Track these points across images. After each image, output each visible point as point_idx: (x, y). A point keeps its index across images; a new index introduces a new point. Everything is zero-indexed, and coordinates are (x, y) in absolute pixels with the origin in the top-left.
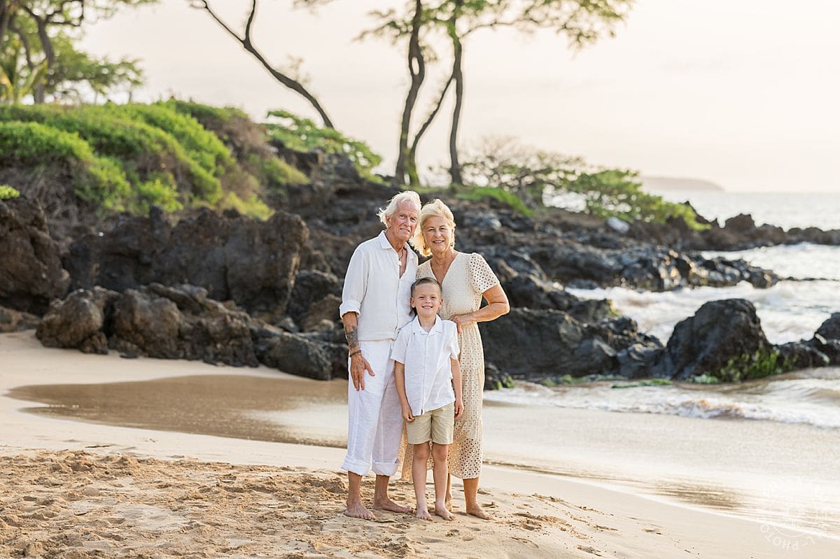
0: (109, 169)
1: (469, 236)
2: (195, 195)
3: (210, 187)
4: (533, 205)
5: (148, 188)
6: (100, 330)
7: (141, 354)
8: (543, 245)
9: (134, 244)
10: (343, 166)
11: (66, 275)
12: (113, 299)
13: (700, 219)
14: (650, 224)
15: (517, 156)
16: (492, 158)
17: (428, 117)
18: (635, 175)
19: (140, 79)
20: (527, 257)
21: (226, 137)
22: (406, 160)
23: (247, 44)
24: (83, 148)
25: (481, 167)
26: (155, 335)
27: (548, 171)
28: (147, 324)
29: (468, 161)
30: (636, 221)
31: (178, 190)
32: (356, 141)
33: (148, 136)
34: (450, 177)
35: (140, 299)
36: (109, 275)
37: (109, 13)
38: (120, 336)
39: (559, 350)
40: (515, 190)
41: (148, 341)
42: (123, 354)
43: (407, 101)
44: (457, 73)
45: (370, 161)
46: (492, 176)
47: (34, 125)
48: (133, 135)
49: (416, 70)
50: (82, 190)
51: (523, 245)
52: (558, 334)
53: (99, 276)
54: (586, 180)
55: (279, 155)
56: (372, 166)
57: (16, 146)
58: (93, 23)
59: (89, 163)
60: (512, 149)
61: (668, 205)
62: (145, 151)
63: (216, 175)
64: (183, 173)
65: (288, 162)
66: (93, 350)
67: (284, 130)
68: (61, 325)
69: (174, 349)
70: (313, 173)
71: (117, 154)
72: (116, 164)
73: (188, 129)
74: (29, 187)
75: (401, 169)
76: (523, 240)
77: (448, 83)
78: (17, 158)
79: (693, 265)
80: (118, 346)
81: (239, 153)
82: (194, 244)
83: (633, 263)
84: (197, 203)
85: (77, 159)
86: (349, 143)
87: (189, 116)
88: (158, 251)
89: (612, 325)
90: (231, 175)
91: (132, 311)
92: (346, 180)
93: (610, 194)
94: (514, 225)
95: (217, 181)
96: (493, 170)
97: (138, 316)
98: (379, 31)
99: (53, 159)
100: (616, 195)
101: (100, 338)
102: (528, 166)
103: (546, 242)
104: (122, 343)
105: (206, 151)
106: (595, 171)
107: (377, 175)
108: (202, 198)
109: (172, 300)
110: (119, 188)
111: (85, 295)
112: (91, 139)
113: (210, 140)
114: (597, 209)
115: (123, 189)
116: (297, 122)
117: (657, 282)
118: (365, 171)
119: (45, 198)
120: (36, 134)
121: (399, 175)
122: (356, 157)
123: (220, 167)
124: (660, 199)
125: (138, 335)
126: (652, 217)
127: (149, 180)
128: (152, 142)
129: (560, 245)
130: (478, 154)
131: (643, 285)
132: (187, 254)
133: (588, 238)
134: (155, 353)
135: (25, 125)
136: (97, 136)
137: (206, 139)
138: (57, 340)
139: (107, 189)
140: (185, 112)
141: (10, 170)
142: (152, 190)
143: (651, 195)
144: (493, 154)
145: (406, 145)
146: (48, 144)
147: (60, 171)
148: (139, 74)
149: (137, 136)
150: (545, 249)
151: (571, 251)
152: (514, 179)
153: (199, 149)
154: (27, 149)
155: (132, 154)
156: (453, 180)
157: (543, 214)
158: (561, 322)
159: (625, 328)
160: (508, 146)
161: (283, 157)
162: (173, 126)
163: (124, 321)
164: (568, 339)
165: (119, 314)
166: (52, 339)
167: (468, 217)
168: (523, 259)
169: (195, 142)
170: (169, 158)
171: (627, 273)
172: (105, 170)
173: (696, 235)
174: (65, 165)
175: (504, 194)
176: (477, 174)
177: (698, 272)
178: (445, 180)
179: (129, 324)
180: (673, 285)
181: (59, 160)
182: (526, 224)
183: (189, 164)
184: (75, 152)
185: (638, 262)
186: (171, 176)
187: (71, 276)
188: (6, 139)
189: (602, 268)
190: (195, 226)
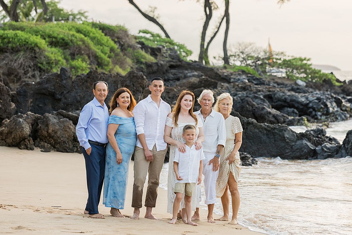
0: (55, 54)
1: (234, 87)
2: (99, 67)
3: (106, 63)
4: (262, 74)
5: (75, 63)
6: (30, 136)
7: (53, 150)
8: (270, 91)
9: (51, 88)
10: (173, 54)
11: (13, 105)
12: (38, 119)
13: (338, 81)
14: (315, 82)
15: (254, 52)
16: (242, 53)
17: (214, 34)
18: (309, 60)
20: (262, 97)
21: (116, 40)
22: (204, 54)
24: (43, 43)
25: (238, 57)
26: (60, 139)
27: (268, 59)
28: (56, 133)
29: (232, 54)
30: (309, 81)
31: (90, 64)
32: (180, 44)
33: (76, 38)
34: (223, 61)
35: (52, 118)
36: (38, 106)
38: (41, 140)
39: (285, 146)
40: (254, 67)
41: (56, 143)
42: (43, 150)
43: (204, 27)
44: (227, 14)
45: (187, 54)
46: (243, 61)
47: (19, 33)
48: (68, 37)
49: (208, 13)
50: (42, 64)
51: (260, 91)
52: (284, 137)
53: (33, 106)
54: (286, 62)
55: (142, 48)
56: (187, 56)
57: (9, 42)
59: (45, 50)
60: (252, 48)
61: (323, 74)
62: (74, 44)
63: (109, 57)
64: (93, 56)
65: (146, 52)
66: (25, 147)
67: (147, 39)
68: (7, 134)
69: (71, 147)
70: (158, 57)
71: (61, 46)
72: (59, 51)
73: (97, 35)
74: (15, 62)
75: (201, 58)
76: (260, 89)
77: (223, 19)
78: (10, 48)
80: (40, 145)
81: (123, 47)
83: (313, 100)
85: (40, 48)
86: (176, 45)
87: (97, 29)
88: (65, 92)
89: (312, 132)
90: (117, 57)
91: (47, 125)
92: (174, 61)
93: (297, 69)
94: (255, 82)
95: (110, 60)
96: (243, 58)
97: (51, 128)
99: (27, 48)
100: (300, 70)
101: (29, 141)
102: (260, 56)
103: (271, 89)
104: (42, 143)
105: (105, 46)
106: (290, 58)
107: (190, 60)
108: (102, 68)
109: (70, 119)
110: (60, 63)
111: (21, 117)
112: (47, 39)
113: (108, 40)
114: (291, 76)
115: (62, 64)
116: (153, 35)
117: (326, 109)
118: (185, 58)
119: (24, 67)
120: (19, 36)
121: (200, 61)
122: (180, 52)
123: (112, 53)
124: (320, 71)
125: (51, 139)
126: (316, 79)
127: (76, 60)
128: (77, 41)
129: (278, 91)
130: (236, 51)
131: (319, 111)
132: (81, 94)
133: (290, 88)
134: (61, 149)
135: (14, 32)
136: (50, 38)
137: (106, 40)
138: (6, 142)
139: (54, 63)
140: (96, 27)
141: (6, 54)
142: (77, 64)
143: (316, 69)
144: (243, 51)
145: (203, 47)
146: (25, 41)
147: (31, 55)
148: (86, 18)
149: (70, 38)
150: (271, 93)
151: (284, 94)
152: (253, 63)
153: (102, 45)
154: (14, 44)
155: (68, 46)
156: (225, 63)
157: (266, 78)
158: (285, 131)
159: (319, 134)
160: (250, 47)
161: (143, 49)
162: (89, 34)
163: (43, 131)
164: (290, 140)
165: (41, 127)
166: (3, 141)
167: (232, 78)
168: (260, 98)
169: (100, 41)
170: (87, 48)
171: (311, 105)
172: (53, 54)
173: (337, 88)
174: (33, 52)
175: (249, 69)
176: (236, 60)
177: (345, 104)
178: (221, 63)
179: (46, 133)
180: (334, 111)
181: (30, 49)
182: (260, 81)
183: (96, 51)
184: (38, 45)
185: (317, 99)
186: (87, 58)
187: (16, 106)
188: (4, 38)
189: (298, 102)
190: (85, 78)
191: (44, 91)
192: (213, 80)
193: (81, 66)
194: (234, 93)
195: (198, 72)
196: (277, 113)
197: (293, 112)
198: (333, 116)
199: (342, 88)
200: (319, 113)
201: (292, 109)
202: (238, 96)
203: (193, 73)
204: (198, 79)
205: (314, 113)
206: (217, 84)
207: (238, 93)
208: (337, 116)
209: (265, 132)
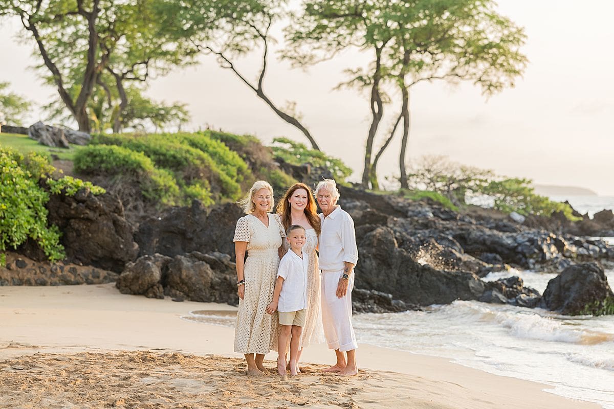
0: (165, 177)
1: (411, 224)
2: (223, 195)
3: (233, 190)
4: (458, 203)
5: (191, 190)
6: (158, 282)
7: (186, 299)
8: (462, 230)
9: (181, 225)
10: (324, 175)
11: (136, 246)
12: (168, 262)
13: (575, 213)
14: (540, 216)
15: (447, 169)
16: (429, 171)
17: (385, 143)
18: (529, 182)
19: (186, 118)
20: (450, 238)
21: (244, 155)
22: (370, 172)
23: (260, 92)
24: (148, 163)
25: (422, 177)
26: (195, 286)
27: (468, 180)
28: (190, 278)
29: (413, 173)
30: (530, 215)
31: (211, 192)
32: (334, 158)
33: (192, 154)
34: (400, 184)
35: (185, 261)
36: (165, 246)
37: (165, 71)
38: (172, 287)
39: (469, 298)
40: (445, 193)
41: (191, 290)
42: (174, 299)
43: (370, 132)
44: (405, 112)
45: (344, 173)
46: (429, 183)
47: (115, 148)
48: (181, 154)
49: (377, 110)
50: (147, 191)
51: (448, 229)
52: (469, 287)
53: (158, 247)
54: (495, 186)
55: (281, 168)
56: (345, 177)
57: (102, 162)
58: (154, 79)
59: (151, 173)
60: (443, 164)
61: (552, 204)
62: (189, 165)
63: (237, 181)
64: (215, 180)
65: (287, 173)
66: (154, 296)
67: (284, 151)
68: (133, 279)
69: (208, 295)
71: (171, 167)
72: (169, 174)
73: (219, 150)
74: (111, 188)
75: (365, 178)
76: (448, 226)
77: (399, 119)
78: (103, 169)
79: (566, 243)
80: (171, 293)
81: (254, 167)
82: (221, 225)
83: (524, 242)
84: (225, 200)
85: (143, 170)
86: (329, 160)
87: (219, 141)
88: (198, 230)
89: (505, 281)
90: (247, 181)
91: (180, 270)
93: (512, 196)
94: (442, 216)
95: (238, 186)
96: (430, 179)
97: (184, 273)
98: (350, 83)
99: (127, 170)
100: (516, 197)
101: (158, 288)
102: (455, 176)
103: (464, 227)
104: (173, 291)
105: (230, 164)
106: (501, 179)
107: (349, 182)
108: (228, 197)
109: (207, 262)
110: (172, 190)
111: (149, 259)
112: (152, 157)
113: (234, 158)
114: (502, 206)
115: (174, 190)
116: (294, 146)
117: (541, 255)
118: (341, 179)
119: (122, 196)
120: (116, 153)
121: (364, 184)
122: (334, 170)
123: (240, 176)
124: (547, 199)
125: (184, 286)
126: (541, 212)
127: (192, 185)
128: (194, 159)
129: (474, 230)
130: (419, 168)
131: (531, 257)
132: (217, 232)
133: (494, 225)
134: (195, 298)
135: (108, 147)
136: (157, 154)
137: (231, 157)
138: (130, 289)
139: (164, 191)
140: (217, 139)
141: (99, 177)
142: (194, 191)
143: (541, 196)
144: (430, 168)
145: (369, 162)
146: (124, 160)
147: (132, 178)
148: (186, 115)
149: (184, 155)
150: (463, 232)
151: (481, 234)
152: (444, 186)
153: (226, 163)
154: (110, 163)
155: (180, 167)
156: (402, 186)
157: (464, 210)
158: (470, 279)
159: (515, 284)
160: (440, 162)
161: (283, 169)
162: (208, 148)
163: (175, 277)
164: (476, 290)
165: (172, 272)
166: (127, 288)
167: (410, 210)
168: (448, 239)
169: (223, 159)
170: (206, 169)
171: (520, 249)
172: (162, 177)
173: (572, 224)
174: (135, 174)
175: (438, 196)
176: (419, 182)
177: (570, 249)
178: (396, 187)
179: (178, 278)
180: (552, 257)
181: (131, 171)
182: (451, 215)
183: (219, 173)
184: (142, 166)
185: (528, 241)
186: (207, 182)
187: (139, 247)
188: (95, 156)
189: (502, 245)
190: (223, 213)
191: (172, 229)
192: (382, 214)
193: (199, 195)
194: (411, 232)
195: (361, 201)
196: (469, 260)
197: (495, 259)
198: (551, 265)
199: (580, 225)
200: (532, 261)
201: (494, 255)
202: (416, 236)
203: (355, 204)
204: (361, 213)
205: (524, 260)
206: (386, 218)
207: (418, 231)
208: (557, 265)
209: (445, 280)
